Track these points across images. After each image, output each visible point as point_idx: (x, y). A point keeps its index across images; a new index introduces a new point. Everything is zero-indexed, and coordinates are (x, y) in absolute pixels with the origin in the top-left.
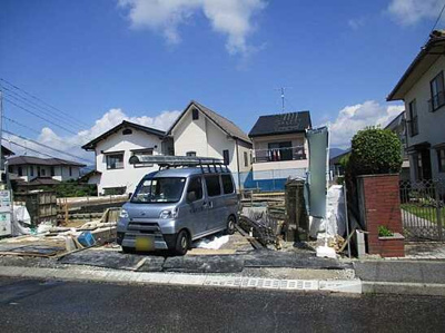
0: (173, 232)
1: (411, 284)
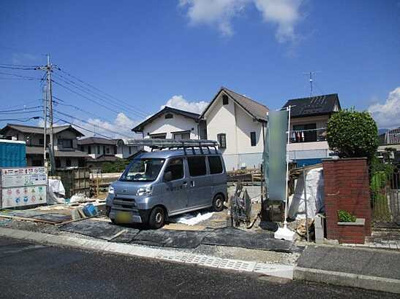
0: (147, 208)
1: (343, 274)
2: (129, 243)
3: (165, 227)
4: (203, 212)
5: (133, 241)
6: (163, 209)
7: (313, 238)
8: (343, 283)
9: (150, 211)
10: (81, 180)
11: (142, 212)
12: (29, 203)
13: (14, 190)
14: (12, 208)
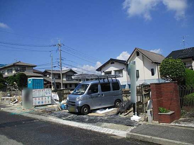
0: (80, 106)
1: (146, 136)
2: (70, 120)
3: (89, 114)
4: (109, 108)
5: (73, 120)
6: (88, 106)
7: (147, 121)
8: (145, 140)
9: (81, 107)
10: (66, 94)
11: (78, 107)
12: (44, 104)
13: (37, 98)
14: (37, 106)
